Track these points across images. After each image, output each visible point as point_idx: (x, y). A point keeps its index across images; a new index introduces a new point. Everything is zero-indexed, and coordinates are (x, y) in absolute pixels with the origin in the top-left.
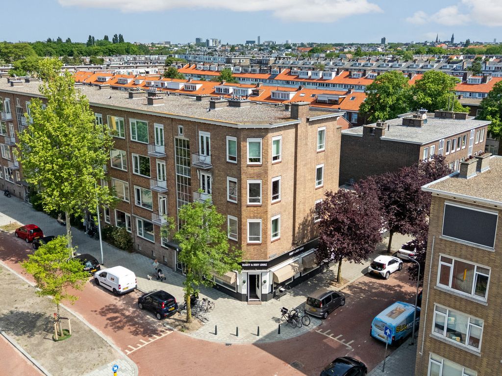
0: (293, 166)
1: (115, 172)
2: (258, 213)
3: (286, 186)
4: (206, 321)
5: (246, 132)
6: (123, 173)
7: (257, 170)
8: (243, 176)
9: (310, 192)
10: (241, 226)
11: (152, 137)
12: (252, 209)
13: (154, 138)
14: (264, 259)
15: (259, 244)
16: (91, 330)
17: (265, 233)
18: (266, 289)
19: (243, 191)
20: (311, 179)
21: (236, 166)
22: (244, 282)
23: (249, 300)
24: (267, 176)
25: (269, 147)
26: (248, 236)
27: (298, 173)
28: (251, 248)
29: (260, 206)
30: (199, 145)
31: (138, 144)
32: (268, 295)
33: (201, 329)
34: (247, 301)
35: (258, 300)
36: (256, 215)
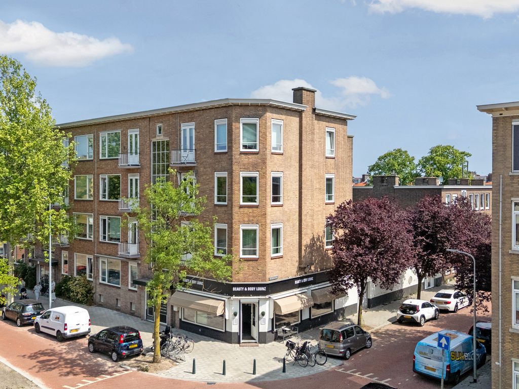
0: (297, 165)
1: (79, 205)
2: (253, 217)
3: (289, 187)
4: (180, 361)
5: (238, 110)
6: (88, 203)
7: (252, 158)
8: (235, 167)
9: (319, 206)
10: (232, 234)
11: (124, 147)
12: (246, 210)
13: (127, 149)
14: (262, 281)
15: (256, 260)
16: (13, 371)
17: (263, 244)
18: (264, 326)
19: (235, 187)
20: (320, 189)
21: (227, 155)
22: (235, 314)
23: (242, 341)
24: (266, 167)
25: (268, 130)
26: (241, 248)
27: (304, 173)
28: (245, 265)
29: (257, 207)
30: (180, 142)
31: (107, 162)
32: (267, 335)
33: (173, 369)
34: (239, 343)
35: (254, 341)
36: (251, 219)
